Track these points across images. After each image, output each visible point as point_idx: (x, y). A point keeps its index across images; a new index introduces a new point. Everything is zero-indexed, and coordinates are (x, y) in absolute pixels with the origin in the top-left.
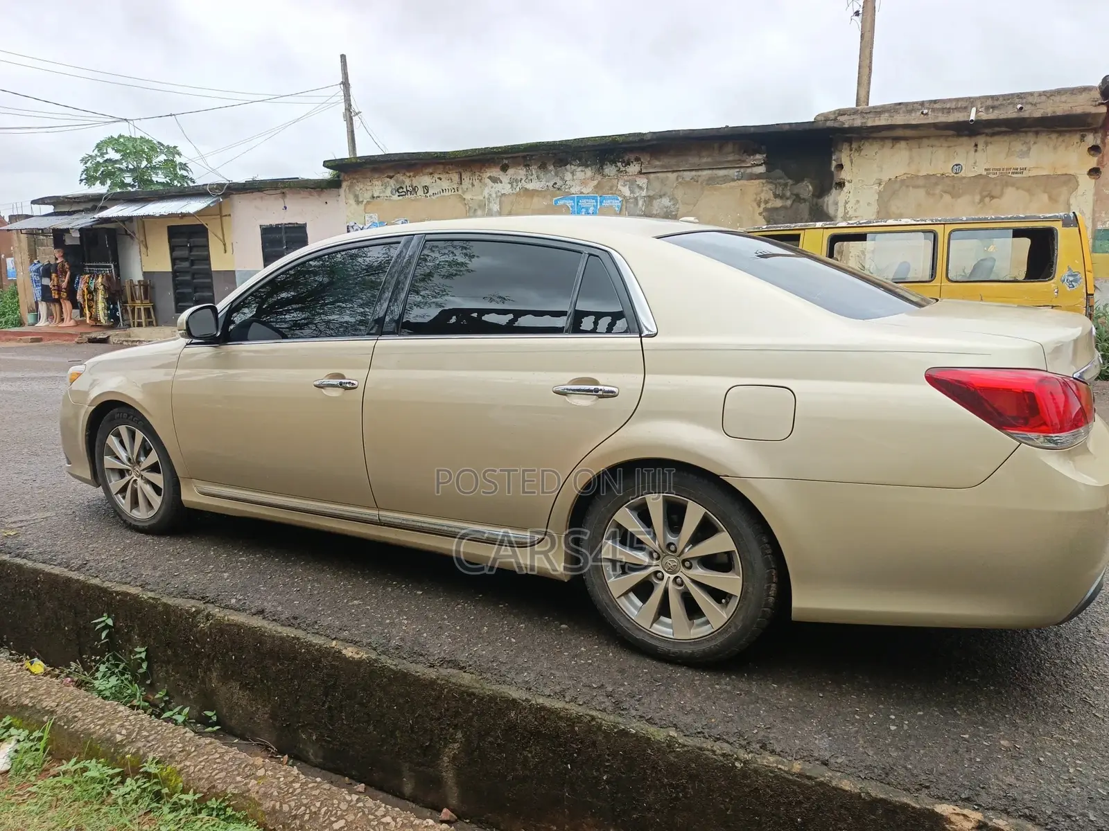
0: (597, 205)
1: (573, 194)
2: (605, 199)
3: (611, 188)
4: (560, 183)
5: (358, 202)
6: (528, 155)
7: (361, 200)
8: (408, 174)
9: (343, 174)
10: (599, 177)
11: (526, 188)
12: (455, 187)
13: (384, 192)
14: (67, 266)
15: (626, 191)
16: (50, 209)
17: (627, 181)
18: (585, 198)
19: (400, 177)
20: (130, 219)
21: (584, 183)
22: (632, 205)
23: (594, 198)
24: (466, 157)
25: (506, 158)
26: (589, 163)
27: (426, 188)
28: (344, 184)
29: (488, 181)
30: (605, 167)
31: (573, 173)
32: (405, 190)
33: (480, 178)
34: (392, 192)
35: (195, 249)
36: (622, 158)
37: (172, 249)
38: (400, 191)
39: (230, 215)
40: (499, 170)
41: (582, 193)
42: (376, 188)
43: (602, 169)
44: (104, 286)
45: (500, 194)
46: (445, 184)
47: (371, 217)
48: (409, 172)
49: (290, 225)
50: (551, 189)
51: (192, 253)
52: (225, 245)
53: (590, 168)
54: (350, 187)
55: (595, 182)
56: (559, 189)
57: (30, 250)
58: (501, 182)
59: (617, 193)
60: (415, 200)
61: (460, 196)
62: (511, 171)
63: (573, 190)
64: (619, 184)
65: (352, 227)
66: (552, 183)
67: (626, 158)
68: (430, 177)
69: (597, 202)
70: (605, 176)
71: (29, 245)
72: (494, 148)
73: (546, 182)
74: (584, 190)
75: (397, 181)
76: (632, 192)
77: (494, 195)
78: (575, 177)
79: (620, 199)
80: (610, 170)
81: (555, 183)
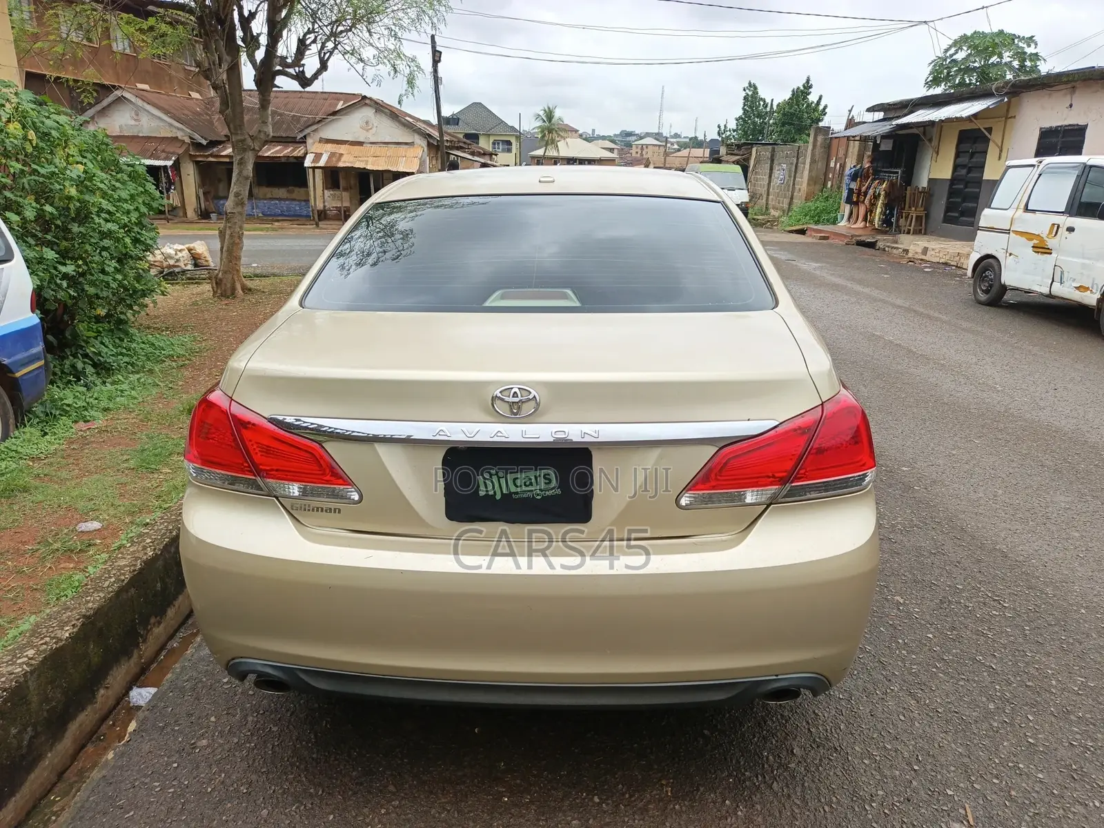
14: (871, 171)
16: (880, 115)
20: (932, 123)
35: (977, 155)
37: (957, 156)
39: (1015, 117)
44: (886, 192)
49: (1070, 128)
51: (972, 160)
52: (1001, 151)
57: (858, 155)
71: (859, 150)
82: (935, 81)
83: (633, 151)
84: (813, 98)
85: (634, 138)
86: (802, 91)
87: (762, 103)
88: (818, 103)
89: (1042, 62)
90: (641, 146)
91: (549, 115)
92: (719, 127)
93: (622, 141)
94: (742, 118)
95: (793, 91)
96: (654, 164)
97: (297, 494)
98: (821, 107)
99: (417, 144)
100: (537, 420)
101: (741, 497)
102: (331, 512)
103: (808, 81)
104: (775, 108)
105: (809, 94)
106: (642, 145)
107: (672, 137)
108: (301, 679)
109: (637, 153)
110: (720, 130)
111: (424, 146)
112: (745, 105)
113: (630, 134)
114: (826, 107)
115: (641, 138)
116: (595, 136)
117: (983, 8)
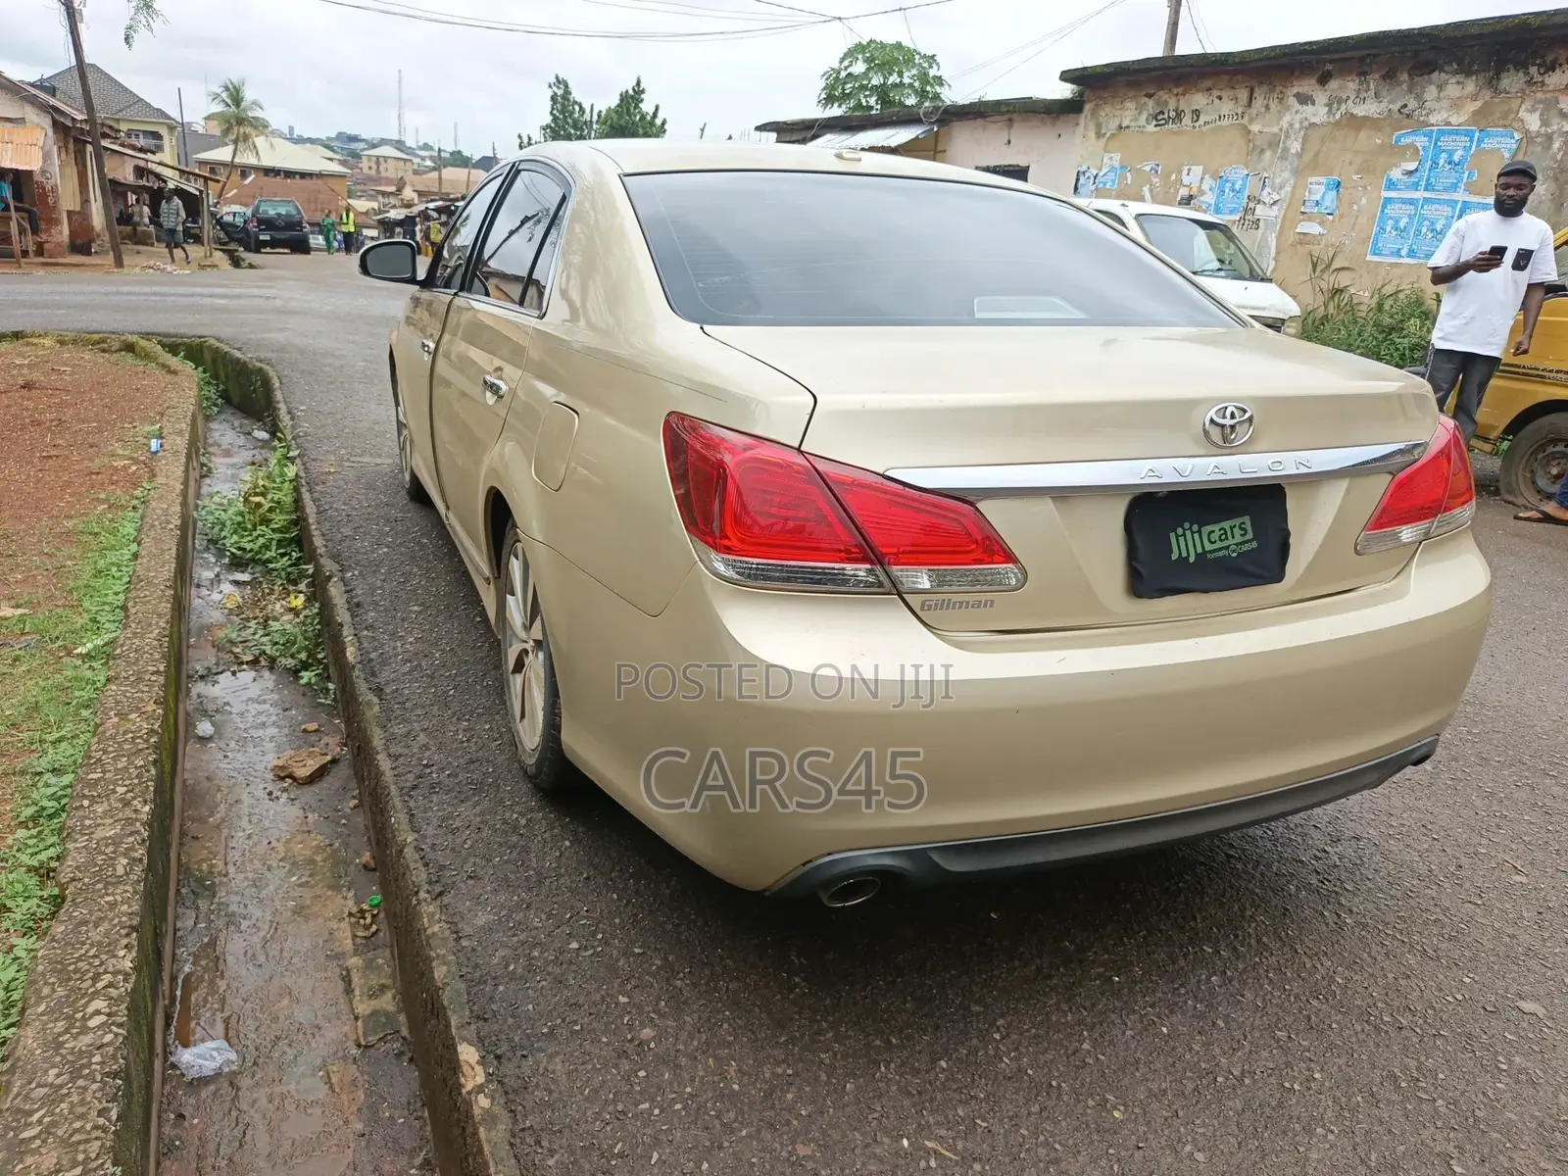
0: (1470, 147)
1: (1432, 125)
2: (1488, 136)
3: (1505, 116)
4: (1412, 104)
5: (1099, 135)
6: (1368, 55)
7: (1103, 132)
8: (1175, 91)
9: (1087, 93)
10: (1487, 94)
11: (1352, 114)
12: (1240, 111)
13: (1136, 120)
15: (1533, 122)
16: (773, 137)
17: (1541, 102)
18: (1449, 133)
19: (1163, 95)
21: (1456, 105)
22: (1539, 149)
23: (1469, 134)
24: (1260, 60)
25: (1331, 62)
26: (1475, 67)
27: (1197, 113)
28: (1088, 107)
29: (1292, 101)
30: (1504, 75)
31: (1440, 88)
32: (1166, 116)
33: (1280, 96)
34: (1147, 120)
36: (1542, 57)
38: (1159, 118)
39: (947, 151)
40: (1313, 81)
41: (1448, 124)
42: (1127, 113)
43: (1498, 79)
45: (1306, 124)
46: (1226, 107)
47: (1111, 158)
48: (1177, 86)
49: (1011, 170)
50: (1396, 115)
53: (1474, 78)
54: (1094, 112)
55: (1479, 104)
56: (1408, 116)
58: (1313, 103)
59: (1515, 124)
60: (1179, 133)
61: (1245, 128)
62: (1333, 84)
63: (1432, 119)
64: (1523, 107)
65: (1084, 173)
66: (1400, 104)
67: (1550, 58)
68: (1206, 94)
69: (1471, 141)
70: (1501, 93)
72: (1306, 43)
73: (1389, 103)
74: (1454, 120)
75: (1158, 103)
76: (1545, 123)
77: (1297, 126)
78: (1442, 95)
79: (1517, 136)
80: (1512, 81)
81: (1405, 106)
82: (829, 99)
83: (365, 164)
84: (647, 107)
85: (362, 145)
86: (632, 97)
87: (577, 108)
88: (655, 115)
89: (947, 87)
90: (374, 159)
91: (235, 96)
92: (520, 137)
93: (342, 149)
94: (551, 127)
95: (621, 95)
96: (413, 186)
97: (927, 585)
98: (658, 122)
99: (32, 122)
100: (1250, 449)
101: (1396, 536)
102: (979, 607)
103: (638, 83)
104: (595, 118)
105: (642, 101)
106: (378, 157)
107: (421, 148)
108: (934, 862)
109: (370, 168)
110: (522, 142)
111: (46, 127)
112: (553, 109)
113: (354, 139)
114: (664, 123)
115: (374, 146)
116: (295, 136)
117: (900, 9)
